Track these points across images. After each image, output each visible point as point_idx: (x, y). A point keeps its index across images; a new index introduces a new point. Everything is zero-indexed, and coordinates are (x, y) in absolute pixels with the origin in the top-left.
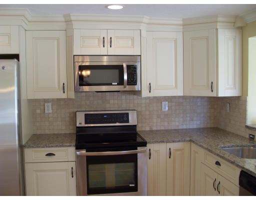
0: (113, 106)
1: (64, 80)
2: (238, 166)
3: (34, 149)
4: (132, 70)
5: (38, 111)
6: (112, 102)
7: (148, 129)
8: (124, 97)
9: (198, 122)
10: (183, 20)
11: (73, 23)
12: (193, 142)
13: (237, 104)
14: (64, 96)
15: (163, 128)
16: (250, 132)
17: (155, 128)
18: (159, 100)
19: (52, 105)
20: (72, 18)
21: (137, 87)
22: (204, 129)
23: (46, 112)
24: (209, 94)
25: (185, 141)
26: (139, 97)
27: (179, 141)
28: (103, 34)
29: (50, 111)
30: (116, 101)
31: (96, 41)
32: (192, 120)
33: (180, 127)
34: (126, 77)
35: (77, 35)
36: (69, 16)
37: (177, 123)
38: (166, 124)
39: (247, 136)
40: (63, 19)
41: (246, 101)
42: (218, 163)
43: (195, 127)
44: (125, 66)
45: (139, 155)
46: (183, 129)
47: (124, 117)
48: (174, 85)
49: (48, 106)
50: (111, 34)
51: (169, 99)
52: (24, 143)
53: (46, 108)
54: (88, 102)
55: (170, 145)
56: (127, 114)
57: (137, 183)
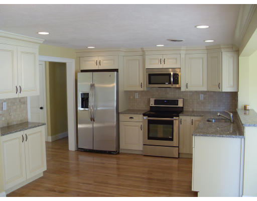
0: (170, 95)
1: (142, 81)
4: (176, 76)
5: (132, 97)
7: (191, 110)
9: (224, 108)
11: (146, 52)
14: (142, 89)
15: (200, 110)
17: (195, 110)
18: (198, 93)
19: (138, 94)
20: (145, 50)
23: (135, 98)
28: (161, 57)
31: (157, 61)
32: (219, 106)
33: (212, 110)
34: (172, 80)
35: (147, 58)
36: (143, 48)
37: (209, 107)
38: (202, 108)
40: (141, 50)
44: (172, 73)
45: (174, 121)
46: (213, 112)
47: (176, 102)
48: (201, 84)
50: (165, 57)
51: (204, 92)
52: (120, 111)
53: (135, 96)
55: (194, 118)
56: (178, 101)
57: (173, 136)
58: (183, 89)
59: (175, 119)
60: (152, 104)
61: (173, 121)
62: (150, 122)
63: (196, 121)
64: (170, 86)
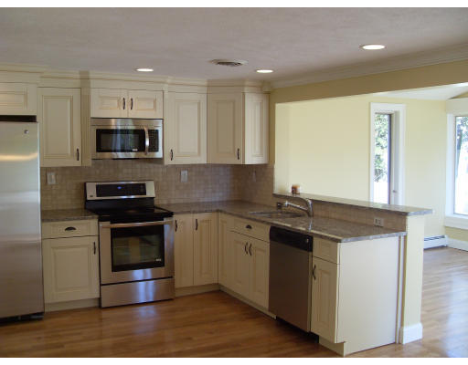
1: (78, 145)
2: (268, 223)
3: (52, 223)
4: (154, 134)
6: (125, 171)
8: (138, 166)
9: (221, 194)
10: (209, 81)
11: (92, 81)
12: (221, 211)
13: (263, 172)
14: (78, 164)
15: (182, 201)
16: (278, 200)
17: (173, 202)
18: (178, 168)
19: (56, 175)
20: (91, 76)
21: (159, 154)
22: (227, 201)
23: (49, 183)
24: (235, 161)
25: (211, 211)
26: (160, 166)
27: (206, 212)
28: (123, 94)
29: (54, 182)
30: (130, 171)
31: (116, 102)
32: (214, 192)
34: (147, 143)
35: (94, 94)
36: (87, 73)
37: (197, 196)
38: (185, 196)
39: (275, 205)
40: (78, 76)
41: (273, 169)
42: (249, 227)
43: (217, 199)
44: (146, 130)
45: (165, 226)
47: (140, 189)
48: (197, 151)
49: (51, 177)
50: (133, 95)
51: (189, 167)
53: (48, 178)
54: (98, 172)
55: (197, 216)
56: (144, 185)
57: (163, 257)
58: (167, 162)
59: (165, 223)
60: (92, 194)
61: (162, 226)
62: (115, 234)
63: (203, 221)
64: (142, 155)
